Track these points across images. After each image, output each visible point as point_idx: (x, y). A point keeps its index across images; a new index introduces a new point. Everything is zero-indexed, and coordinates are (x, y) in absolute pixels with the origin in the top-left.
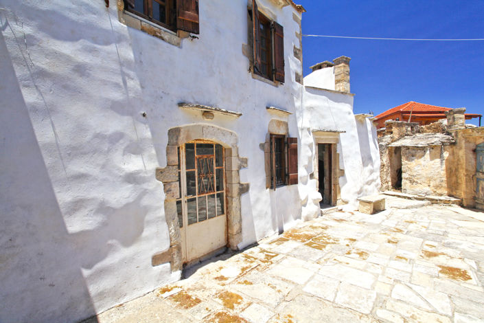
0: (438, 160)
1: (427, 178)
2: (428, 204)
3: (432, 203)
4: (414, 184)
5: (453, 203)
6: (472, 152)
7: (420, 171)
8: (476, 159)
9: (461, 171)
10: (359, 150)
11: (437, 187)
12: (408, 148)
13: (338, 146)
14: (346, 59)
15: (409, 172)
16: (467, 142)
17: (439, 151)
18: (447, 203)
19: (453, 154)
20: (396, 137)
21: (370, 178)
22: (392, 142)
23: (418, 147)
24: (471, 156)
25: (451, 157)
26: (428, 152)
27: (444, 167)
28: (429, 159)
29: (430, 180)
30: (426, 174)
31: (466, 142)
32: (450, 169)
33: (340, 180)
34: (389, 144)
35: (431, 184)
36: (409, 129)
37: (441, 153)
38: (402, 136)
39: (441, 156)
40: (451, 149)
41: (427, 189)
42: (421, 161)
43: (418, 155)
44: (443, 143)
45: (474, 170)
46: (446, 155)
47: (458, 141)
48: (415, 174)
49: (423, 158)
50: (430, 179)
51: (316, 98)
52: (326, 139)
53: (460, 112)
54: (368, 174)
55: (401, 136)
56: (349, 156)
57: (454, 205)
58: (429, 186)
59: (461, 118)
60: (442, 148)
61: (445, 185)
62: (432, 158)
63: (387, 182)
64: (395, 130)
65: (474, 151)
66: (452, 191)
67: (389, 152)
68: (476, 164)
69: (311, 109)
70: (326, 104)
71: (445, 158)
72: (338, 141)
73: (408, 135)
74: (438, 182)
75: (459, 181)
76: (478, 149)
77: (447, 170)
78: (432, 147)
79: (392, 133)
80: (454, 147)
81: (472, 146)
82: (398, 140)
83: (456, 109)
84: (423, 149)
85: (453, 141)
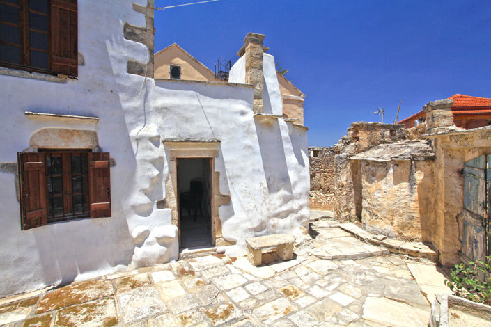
0: (406, 184)
1: (389, 211)
2: (383, 254)
3: (391, 253)
4: (374, 217)
5: (423, 257)
6: (456, 175)
7: (380, 200)
8: (463, 186)
9: (440, 204)
10: (260, 167)
11: (403, 226)
12: (368, 163)
13: (216, 161)
14: (257, 36)
15: (369, 200)
16: (449, 156)
17: (406, 169)
18: (414, 255)
19: (432, 175)
20: (365, 145)
21: (285, 208)
22: (358, 152)
23: (377, 162)
24: (455, 180)
25: (429, 181)
26: (391, 171)
27: (416, 195)
28: (392, 182)
29: (393, 216)
30: (388, 205)
31: (446, 157)
32: (427, 199)
33: (222, 210)
34: (352, 155)
35: (395, 222)
36: (388, 133)
37: (411, 174)
38: (374, 145)
39: (410, 179)
40: (428, 168)
41: (389, 228)
42: (382, 184)
43: (378, 174)
44: (414, 157)
45: (460, 205)
46: (419, 176)
47: (437, 155)
48: (375, 203)
49: (384, 180)
50: (393, 213)
51: (175, 95)
52: (192, 152)
53: (443, 106)
54: (278, 202)
55: (373, 143)
56: (238, 176)
57: (424, 260)
58: (392, 223)
59: (445, 117)
60: (412, 165)
61: (417, 224)
62: (397, 182)
63: (349, 211)
64: (363, 135)
65: (461, 172)
66: (430, 235)
67: (352, 167)
68: (463, 194)
69: (163, 110)
70: (195, 102)
71: (418, 182)
72: (217, 153)
73: (384, 142)
74: (405, 219)
75: (438, 220)
76: (466, 169)
77: (420, 200)
78: (397, 163)
79: (358, 139)
80: (434, 165)
81: (457, 164)
82: (368, 149)
83: (437, 102)
84: (385, 165)
85: (432, 154)
